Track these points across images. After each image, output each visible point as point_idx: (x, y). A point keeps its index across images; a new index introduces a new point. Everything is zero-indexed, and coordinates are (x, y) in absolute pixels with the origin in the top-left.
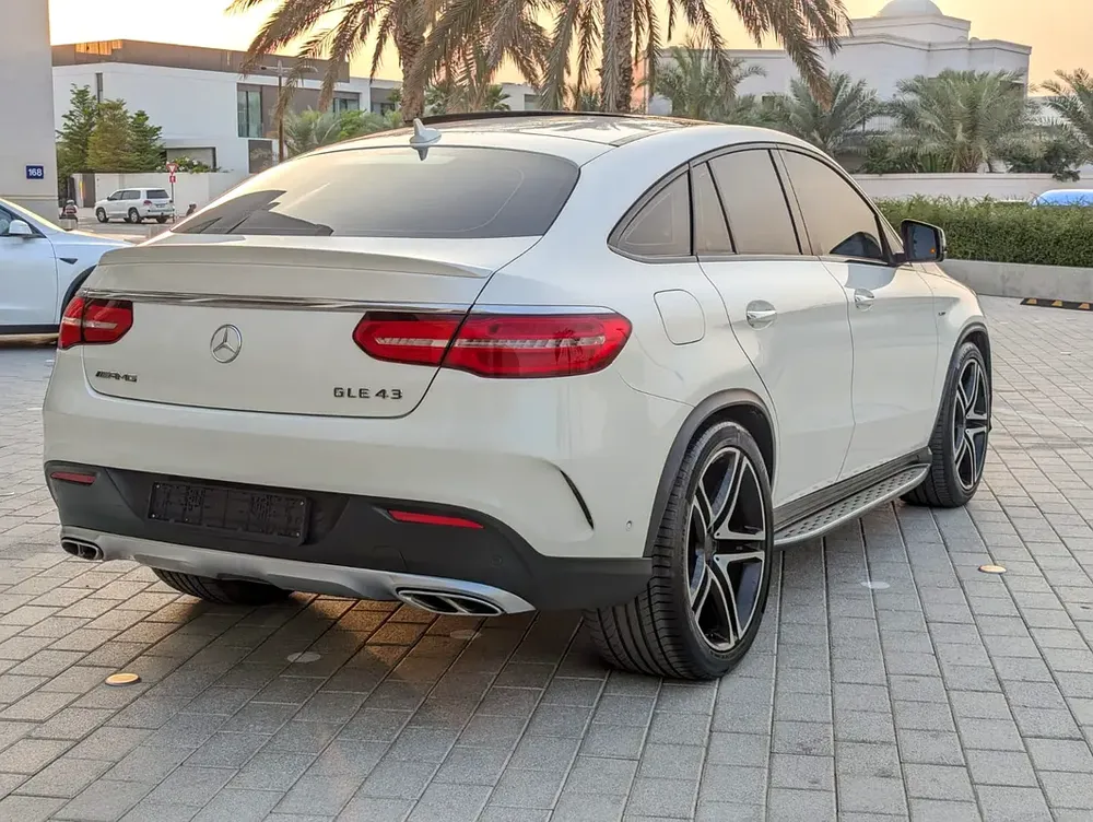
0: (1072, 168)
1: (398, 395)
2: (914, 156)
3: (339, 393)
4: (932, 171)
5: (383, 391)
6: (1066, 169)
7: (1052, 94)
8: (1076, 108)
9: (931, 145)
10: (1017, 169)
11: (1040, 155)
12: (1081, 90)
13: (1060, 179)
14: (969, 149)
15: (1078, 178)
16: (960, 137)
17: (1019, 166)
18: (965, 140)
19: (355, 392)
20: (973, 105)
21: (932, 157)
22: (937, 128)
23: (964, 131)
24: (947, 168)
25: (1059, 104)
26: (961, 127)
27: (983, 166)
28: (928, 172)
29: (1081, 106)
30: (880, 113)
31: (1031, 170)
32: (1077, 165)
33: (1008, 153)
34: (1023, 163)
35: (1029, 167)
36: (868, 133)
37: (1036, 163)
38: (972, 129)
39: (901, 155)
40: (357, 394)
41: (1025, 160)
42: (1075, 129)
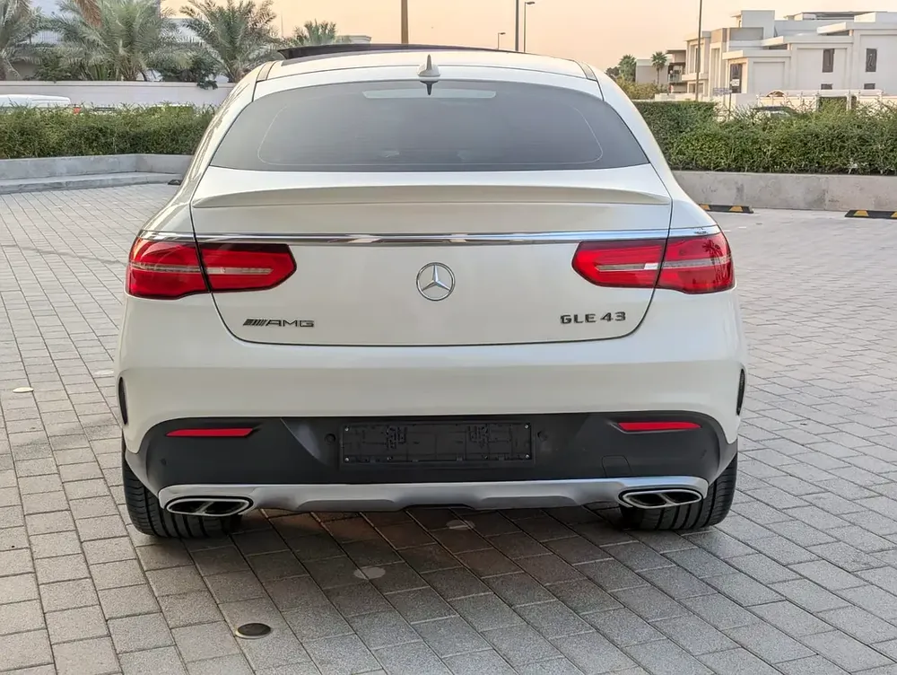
0: (211, 78)
1: (622, 316)
2: (82, 66)
3: (565, 320)
4: (99, 80)
5: (609, 315)
6: (207, 79)
7: (188, 17)
8: (208, 30)
9: (97, 57)
10: (166, 78)
11: (186, 67)
12: (211, 15)
13: (202, 87)
14: (129, 62)
15: (217, 87)
16: (122, 51)
17: (170, 76)
18: (125, 54)
19: (581, 318)
20: (129, 24)
21: (98, 67)
22: (101, 43)
23: (124, 46)
24: (112, 76)
25: (195, 25)
26: (121, 42)
27: (140, 76)
28: (95, 80)
29: (212, 28)
30: (46, 28)
31: (179, 79)
32: (215, 75)
33: (159, 65)
34: (172, 74)
35: (178, 77)
36: (38, 45)
37: (183, 74)
38: (130, 44)
39: (71, 65)
40: (584, 319)
41: (174, 71)
42: (208, 46)
